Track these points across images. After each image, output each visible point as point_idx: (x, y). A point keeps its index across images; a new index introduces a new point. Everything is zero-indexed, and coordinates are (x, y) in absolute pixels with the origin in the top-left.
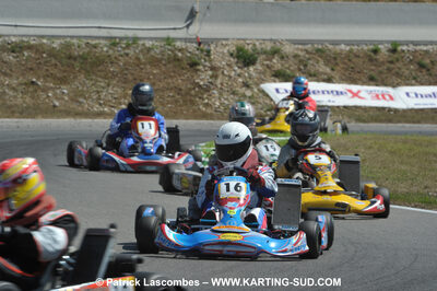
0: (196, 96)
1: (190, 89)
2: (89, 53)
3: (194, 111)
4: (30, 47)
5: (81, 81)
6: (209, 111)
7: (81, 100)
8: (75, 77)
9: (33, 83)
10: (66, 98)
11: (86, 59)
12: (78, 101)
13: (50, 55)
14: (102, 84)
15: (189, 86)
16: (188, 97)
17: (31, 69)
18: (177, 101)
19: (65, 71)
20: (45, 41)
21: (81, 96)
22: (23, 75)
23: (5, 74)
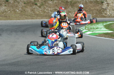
0: (102, 11)
1: (101, 10)
3: (102, 16)
5: (70, 9)
6: (106, 16)
8: (68, 7)
9: (57, 9)
11: (72, 2)
12: (69, 14)
13: (61, 1)
14: (76, 9)
15: (100, 9)
16: (100, 12)
17: (56, 5)
18: (97, 13)
19: (66, 6)
22: (54, 7)
23: (49, 7)
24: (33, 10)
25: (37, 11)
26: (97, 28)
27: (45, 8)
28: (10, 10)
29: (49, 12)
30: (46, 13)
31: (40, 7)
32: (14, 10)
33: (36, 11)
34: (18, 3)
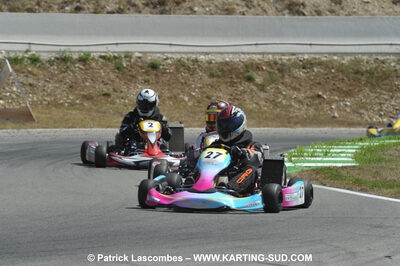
2: (376, 69)
4: (320, 64)
5: (366, 94)
7: (362, 111)
8: (360, 90)
9: (319, 96)
10: (348, 110)
11: (373, 74)
12: (358, 113)
13: (337, 70)
14: (386, 97)
17: (319, 84)
19: (351, 85)
20: (335, 58)
21: (363, 107)
22: (311, 88)
23: (294, 89)
24: (237, 97)
25: (252, 100)
26: (326, 154)
27: (281, 93)
29: (291, 106)
30: (283, 106)
31: (262, 88)
32: (176, 97)
33: (248, 101)
34: (192, 72)
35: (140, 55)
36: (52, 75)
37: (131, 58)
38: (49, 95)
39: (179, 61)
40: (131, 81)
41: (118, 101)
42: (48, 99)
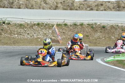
28: (104, 37)
32: (110, 37)
34: (116, 29)
35: (99, 24)
36: (71, 30)
37: (96, 24)
38: (69, 36)
39: (112, 26)
40: (96, 32)
41: (91, 38)
42: (69, 37)
